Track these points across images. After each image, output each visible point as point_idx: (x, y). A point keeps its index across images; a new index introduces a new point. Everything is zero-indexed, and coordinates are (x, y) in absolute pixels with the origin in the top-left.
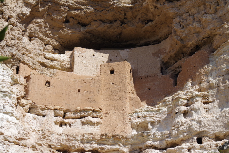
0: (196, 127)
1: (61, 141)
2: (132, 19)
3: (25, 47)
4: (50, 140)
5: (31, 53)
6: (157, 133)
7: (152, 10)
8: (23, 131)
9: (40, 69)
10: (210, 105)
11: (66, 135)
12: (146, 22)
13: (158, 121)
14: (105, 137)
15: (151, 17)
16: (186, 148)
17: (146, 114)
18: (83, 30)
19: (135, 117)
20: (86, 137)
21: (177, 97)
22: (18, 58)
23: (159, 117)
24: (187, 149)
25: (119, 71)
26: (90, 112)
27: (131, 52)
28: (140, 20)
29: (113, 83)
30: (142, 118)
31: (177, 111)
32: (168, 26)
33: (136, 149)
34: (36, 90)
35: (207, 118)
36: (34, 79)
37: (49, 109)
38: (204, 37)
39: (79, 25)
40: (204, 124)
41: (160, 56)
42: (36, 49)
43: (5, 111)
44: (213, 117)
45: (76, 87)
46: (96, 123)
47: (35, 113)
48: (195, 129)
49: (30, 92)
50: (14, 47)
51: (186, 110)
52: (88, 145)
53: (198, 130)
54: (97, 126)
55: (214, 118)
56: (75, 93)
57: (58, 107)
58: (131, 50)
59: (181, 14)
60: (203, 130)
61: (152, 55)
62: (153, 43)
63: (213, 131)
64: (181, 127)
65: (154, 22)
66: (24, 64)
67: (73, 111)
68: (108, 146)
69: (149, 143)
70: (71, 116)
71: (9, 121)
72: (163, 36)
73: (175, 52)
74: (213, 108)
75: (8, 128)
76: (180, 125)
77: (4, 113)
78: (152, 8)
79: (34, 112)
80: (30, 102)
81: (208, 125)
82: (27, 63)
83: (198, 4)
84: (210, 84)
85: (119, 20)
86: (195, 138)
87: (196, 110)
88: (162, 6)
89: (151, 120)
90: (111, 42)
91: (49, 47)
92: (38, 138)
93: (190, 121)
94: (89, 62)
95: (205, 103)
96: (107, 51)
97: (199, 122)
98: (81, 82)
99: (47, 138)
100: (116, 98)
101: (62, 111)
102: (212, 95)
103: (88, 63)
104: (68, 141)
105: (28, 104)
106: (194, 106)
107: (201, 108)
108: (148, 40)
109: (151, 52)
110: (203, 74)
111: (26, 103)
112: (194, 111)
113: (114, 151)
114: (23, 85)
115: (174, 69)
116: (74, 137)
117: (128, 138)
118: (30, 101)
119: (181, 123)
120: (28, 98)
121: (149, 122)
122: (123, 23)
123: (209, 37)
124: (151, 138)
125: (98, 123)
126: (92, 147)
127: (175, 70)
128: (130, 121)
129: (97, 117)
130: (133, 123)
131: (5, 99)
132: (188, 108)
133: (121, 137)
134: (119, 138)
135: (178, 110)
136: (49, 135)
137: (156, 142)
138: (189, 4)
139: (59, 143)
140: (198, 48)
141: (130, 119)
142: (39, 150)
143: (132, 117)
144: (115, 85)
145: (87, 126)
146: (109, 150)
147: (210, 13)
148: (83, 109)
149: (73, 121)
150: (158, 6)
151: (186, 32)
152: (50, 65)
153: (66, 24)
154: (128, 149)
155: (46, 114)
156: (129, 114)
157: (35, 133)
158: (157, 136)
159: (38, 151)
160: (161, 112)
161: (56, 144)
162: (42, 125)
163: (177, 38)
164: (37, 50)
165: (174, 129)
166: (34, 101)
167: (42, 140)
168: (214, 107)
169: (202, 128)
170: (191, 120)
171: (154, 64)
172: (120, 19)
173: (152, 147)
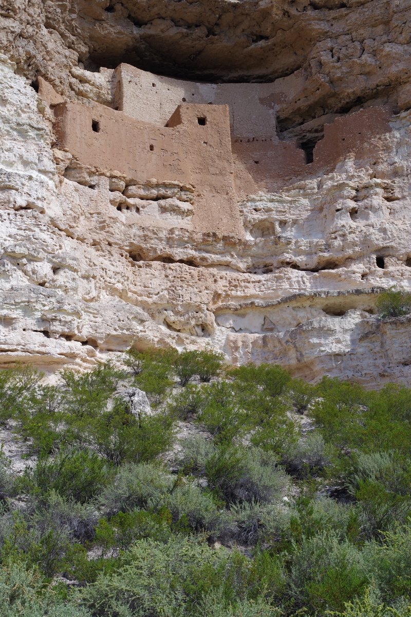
0: (378, 239)
1: (131, 237)
2: (229, 29)
3: (46, 46)
4: (112, 234)
5: (53, 60)
6: (303, 241)
7: (277, 17)
8: (71, 212)
9: (68, 94)
10: (397, 203)
11: (141, 227)
12: (255, 38)
13: (293, 220)
14: (211, 239)
15: (268, 31)
16: (359, 273)
17: (270, 205)
18: (136, 31)
19: (249, 208)
20: (177, 236)
21: (342, 184)
22: (37, 66)
23: (294, 214)
24: (360, 275)
25: (215, 122)
26: (176, 190)
27: (219, 91)
28: (245, 33)
29: (204, 143)
30: (263, 212)
31: (340, 208)
32: (295, 53)
33: (258, 266)
34: (79, 136)
35: (396, 225)
36: (74, 111)
37: (103, 174)
38: (379, 84)
39: (129, 20)
40: (391, 235)
41: (274, 105)
42: (59, 53)
43: (43, 168)
44: (406, 224)
45: (147, 140)
46: (186, 210)
47: (76, 180)
48: (376, 242)
49: (69, 138)
50: (31, 41)
51: (356, 208)
52: (180, 250)
53: (381, 244)
54: (186, 216)
55: (407, 227)
56: (145, 150)
57: (117, 173)
58: (219, 87)
59: (333, 36)
60: (388, 245)
61: (259, 101)
62: (254, 81)
63: (405, 248)
64: (350, 236)
65: (270, 42)
66: (46, 79)
67: (142, 185)
68: (213, 256)
69: (288, 257)
70: (139, 193)
71: (49, 188)
72: (280, 71)
73: (309, 103)
74: (403, 209)
75: (48, 202)
76: (347, 232)
77: (40, 171)
78: (276, 15)
79: (74, 177)
80: (69, 157)
81: (398, 237)
82: (50, 78)
83: (373, 21)
84: (395, 167)
85: (205, 26)
86: (374, 257)
87: (375, 210)
88: (301, 13)
89: (281, 217)
90: (176, 65)
91: (72, 55)
92: (91, 228)
93: (364, 226)
94: (147, 95)
95: (389, 199)
96: (176, 80)
97: (384, 230)
98: (153, 131)
99: (107, 229)
100: (212, 169)
101: (123, 181)
102: (400, 187)
103: (145, 98)
104: (143, 238)
105: (65, 160)
106: (371, 201)
107: (384, 208)
108: (246, 73)
109: (257, 97)
110: (381, 148)
111: (62, 157)
112: (371, 210)
113: (220, 265)
114: (50, 121)
115: (300, 132)
116: (155, 234)
117: (249, 246)
118: (69, 154)
119: (349, 228)
120: (66, 149)
121: (277, 220)
122: (211, 32)
123: (390, 85)
124: (291, 250)
125: (189, 213)
126: (186, 255)
127: (304, 134)
128: (242, 215)
129: (187, 201)
130: (248, 219)
131: (38, 142)
132: (360, 204)
133: (237, 241)
134: (235, 244)
135: (340, 205)
136: (111, 225)
137: (299, 256)
138: (356, 19)
139: (128, 241)
140: (359, 101)
141: (241, 211)
142: (106, 251)
143: (245, 207)
144: (209, 147)
145: (171, 214)
146: (214, 262)
147: (398, 42)
148: (164, 183)
149: (144, 202)
150: (293, 11)
151: (344, 69)
152: (79, 89)
153: (109, 13)
154: (246, 264)
155: (98, 185)
156: (238, 202)
157: (84, 216)
158: (301, 246)
159: (103, 251)
160: (299, 206)
161: (122, 243)
162: (93, 205)
163: (324, 78)
164: (61, 56)
165: (336, 238)
166: (77, 155)
167: (98, 233)
168: (405, 208)
169: (388, 241)
170: (366, 225)
171: (264, 119)
172: (207, 24)
173: (291, 265)
